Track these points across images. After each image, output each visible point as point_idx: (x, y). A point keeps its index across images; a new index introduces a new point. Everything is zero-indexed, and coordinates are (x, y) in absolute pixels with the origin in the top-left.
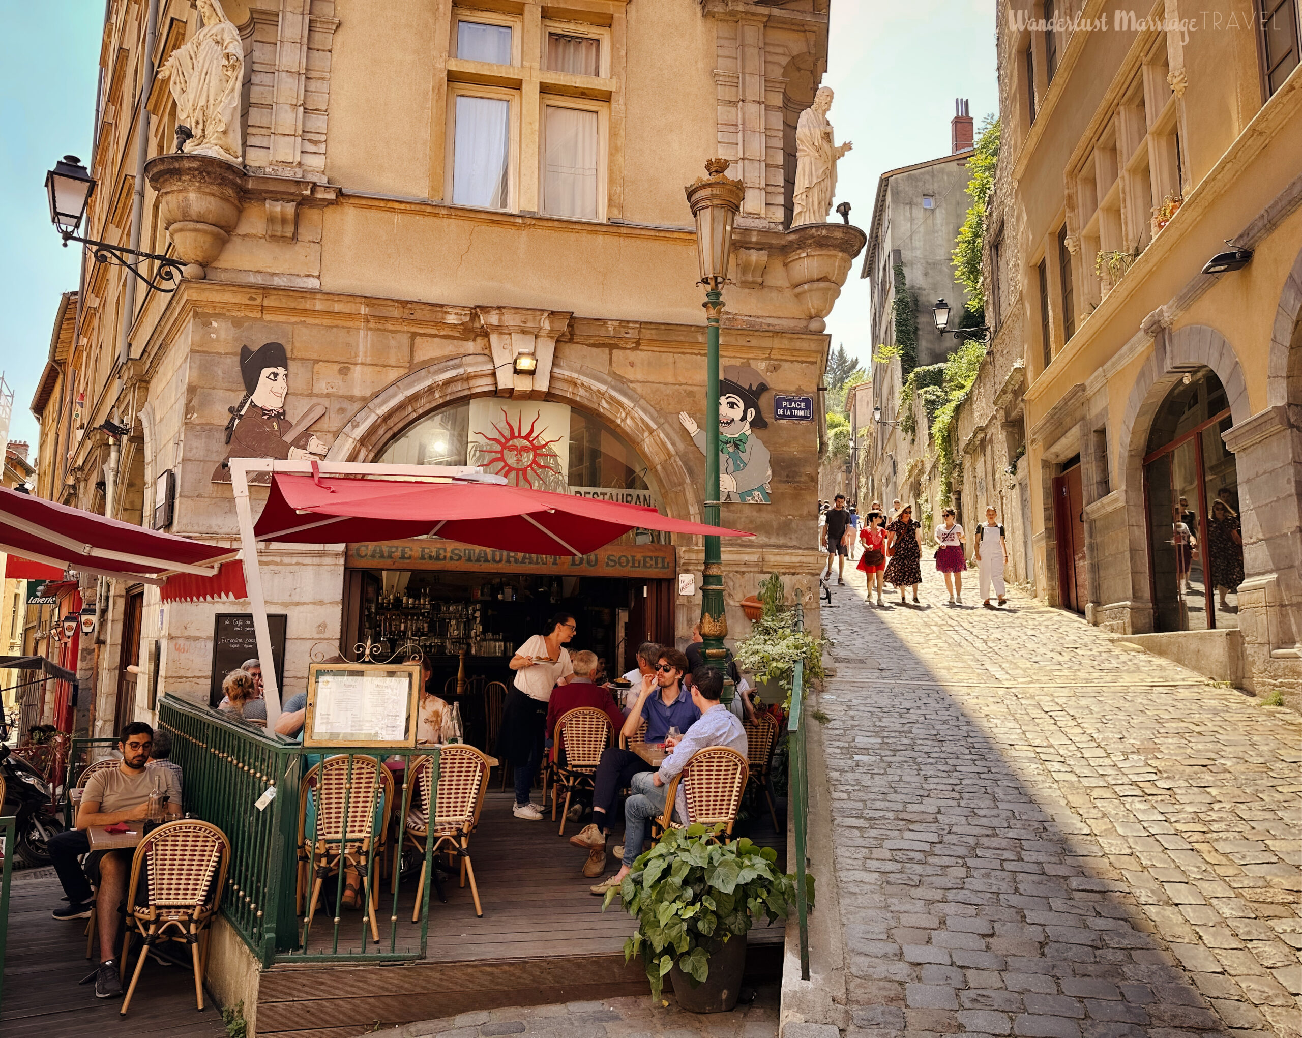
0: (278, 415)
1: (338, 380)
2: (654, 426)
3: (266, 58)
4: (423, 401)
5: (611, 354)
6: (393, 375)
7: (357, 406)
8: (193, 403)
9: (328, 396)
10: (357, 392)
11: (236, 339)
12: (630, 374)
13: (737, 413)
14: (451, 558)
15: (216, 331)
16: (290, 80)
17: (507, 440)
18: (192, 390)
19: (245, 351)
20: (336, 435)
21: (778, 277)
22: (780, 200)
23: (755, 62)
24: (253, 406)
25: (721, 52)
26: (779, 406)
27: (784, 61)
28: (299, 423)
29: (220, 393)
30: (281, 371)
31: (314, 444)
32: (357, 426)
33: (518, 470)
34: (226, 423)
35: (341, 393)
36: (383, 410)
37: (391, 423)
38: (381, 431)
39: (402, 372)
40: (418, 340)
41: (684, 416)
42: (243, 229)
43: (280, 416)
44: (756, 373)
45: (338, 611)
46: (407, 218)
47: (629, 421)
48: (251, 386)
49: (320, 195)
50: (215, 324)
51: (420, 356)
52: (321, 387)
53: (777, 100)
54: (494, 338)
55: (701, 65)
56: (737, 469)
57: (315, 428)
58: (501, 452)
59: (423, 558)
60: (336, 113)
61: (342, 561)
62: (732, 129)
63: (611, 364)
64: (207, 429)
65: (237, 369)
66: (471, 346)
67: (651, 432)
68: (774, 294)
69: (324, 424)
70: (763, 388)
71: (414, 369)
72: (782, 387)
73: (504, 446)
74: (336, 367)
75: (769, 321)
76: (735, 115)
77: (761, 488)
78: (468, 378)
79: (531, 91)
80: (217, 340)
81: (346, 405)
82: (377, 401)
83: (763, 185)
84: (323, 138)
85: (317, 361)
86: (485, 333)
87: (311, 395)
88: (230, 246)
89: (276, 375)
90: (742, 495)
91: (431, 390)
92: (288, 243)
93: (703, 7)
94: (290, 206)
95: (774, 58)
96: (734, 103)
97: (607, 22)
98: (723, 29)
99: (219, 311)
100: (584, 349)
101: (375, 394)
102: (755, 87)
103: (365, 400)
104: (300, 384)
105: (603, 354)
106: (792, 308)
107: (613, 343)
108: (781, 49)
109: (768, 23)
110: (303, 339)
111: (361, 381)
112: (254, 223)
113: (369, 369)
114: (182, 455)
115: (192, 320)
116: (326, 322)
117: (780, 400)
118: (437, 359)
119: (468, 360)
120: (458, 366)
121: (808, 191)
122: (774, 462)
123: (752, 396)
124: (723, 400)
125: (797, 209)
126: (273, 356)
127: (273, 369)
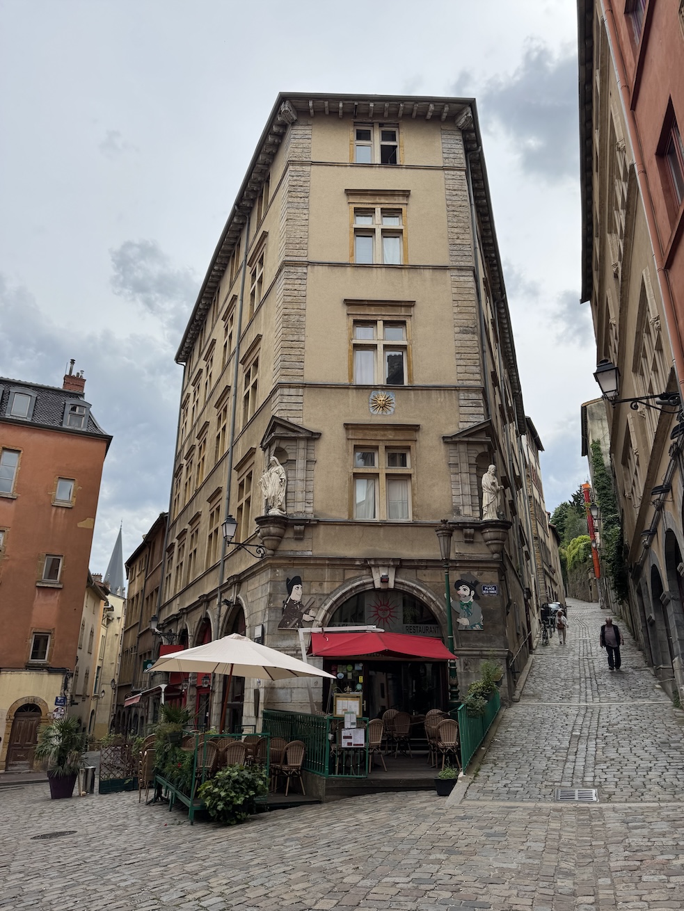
0: (299, 603)
1: (319, 589)
2: (434, 600)
4: (348, 594)
5: (416, 572)
6: (337, 585)
7: (325, 597)
8: (271, 600)
9: (316, 594)
10: (325, 592)
11: (284, 576)
12: (424, 579)
13: (467, 593)
15: (278, 573)
16: (300, 482)
18: (270, 595)
19: (288, 580)
20: (318, 609)
21: (479, 538)
22: (478, 508)
23: (464, 458)
24: (291, 600)
25: (451, 455)
26: (484, 590)
27: (476, 456)
28: (306, 605)
29: (280, 596)
31: (312, 613)
34: (282, 606)
35: (320, 592)
36: (334, 599)
37: (337, 603)
38: (334, 606)
39: (341, 583)
40: (346, 571)
42: (286, 536)
44: (474, 577)
46: (341, 527)
47: (425, 598)
48: (290, 592)
49: (312, 523)
50: (278, 571)
51: (347, 577)
52: (313, 591)
53: (474, 470)
54: (373, 569)
55: (444, 460)
56: (469, 615)
57: (311, 606)
58: (377, 612)
60: (316, 492)
62: (457, 483)
63: (417, 576)
64: (276, 609)
65: (286, 586)
66: (365, 572)
67: (434, 602)
68: (478, 545)
69: (315, 605)
70: (477, 583)
71: (345, 582)
72: (484, 581)
73: (378, 609)
74: (318, 583)
75: (477, 555)
76: (458, 478)
77: (479, 624)
78: (364, 584)
79: (382, 477)
80: (279, 577)
81: (322, 597)
82: (332, 595)
83: (470, 504)
84: (312, 501)
85: (311, 582)
86: (369, 567)
87: (310, 594)
88: (282, 542)
89: (298, 588)
90: (472, 627)
91: (351, 589)
92: (301, 539)
93: (444, 439)
94: (302, 527)
95: (472, 455)
96: (457, 474)
97: (409, 448)
98: (452, 447)
99: (279, 566)
100: (406, 570)
101: (332, 593)
102: (465, 467)
103: (328, 595)
104: (306, 591)
105: (413, 572)
106: (486, 550)
107: (417, 568)
108: (474, 452)
109: (468, 443)
110: (307, 574)
111: (326, 588)
112: (290, 534)
113: (329, 583)
114: (267, 619)
115: (270, 570)
116: (314, 567)
117: (484, 587)
118: (353, 578)
119: (363, 577)
120: (360, 580)
121: (488, 505)
122: (483, 612)
123: (473, 586)
124: (461, 588)
125: (484, 513)
126: (297, 581)
127: (297, 586)
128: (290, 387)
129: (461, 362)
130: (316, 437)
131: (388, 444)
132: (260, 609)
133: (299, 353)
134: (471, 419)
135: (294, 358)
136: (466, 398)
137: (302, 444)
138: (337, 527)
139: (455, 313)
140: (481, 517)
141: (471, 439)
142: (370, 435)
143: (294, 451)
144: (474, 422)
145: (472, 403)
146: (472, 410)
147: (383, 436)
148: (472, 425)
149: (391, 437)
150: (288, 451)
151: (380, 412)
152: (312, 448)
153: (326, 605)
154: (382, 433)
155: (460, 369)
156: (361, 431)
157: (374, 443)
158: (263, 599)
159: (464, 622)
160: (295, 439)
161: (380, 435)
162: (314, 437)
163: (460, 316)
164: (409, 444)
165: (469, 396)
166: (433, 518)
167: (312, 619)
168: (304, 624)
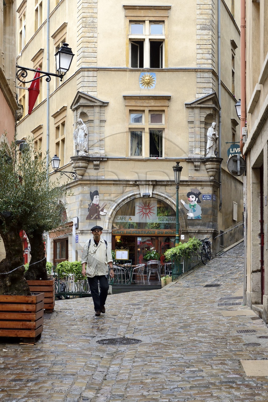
1: (109, 197)
3: (92, 130)
4: (126, 200)
5: (165, 187)
8: (82, 204)
9: (107, 200)
10: (113, 199)
12: (170, 192)
13: (194, 199)
14: (133, 233)
15: (85, 189)
16: (97, 134)
17: (143, 207)
18: (81, 201)
19: (91, 193)
20: (109, 208)
21: (203, 167)
22: (204, 150)
23: (197, 116)
24: (93, 204)
25: (190, 116)
26: (204, 197)
27: (205, 116)
28: (101, 207)
29: (87, 201)
30: (98, 196)
32: (113, 206)
33: (146, 213)
34: (88, 207)
35: (110, 199)
36: (118, 203)
37: (119, 205)
38: (118, 207)
39: (122, 194)
40: (124, 187)
41: (181, 201)
42: (89, 168)
43: (98, 205)
44: (198, 190)
46: (121, 161)
47: (169, 202)
48: (92, 200)
49: (104, 159)
50: (85, 187)
51: (125, 191)
53: (203, 126)
54: (140, 187)
55: (185, 119)
56: (194, 212)
57: (105, 207)
58: (142, 210)
59: (127, 233)
60: (106, 140)
61: (111, 234)
62: (192, 134)
63: (165, 190)
64: (85, 208)
65: (89, 196)
66: (135, 188)
67: (175, 204)
68: (202, 172)
69: (106, 207)
70: (200, 193)
71: (124, 193)
72: (204, 193)
73: (143, 208)
74: (108, 194)
75: (201, 178)
76: (193, 130)
77: (199, 216)
78: (134, 195)
79: (146, 130)
80: (85, 191)
81: (111, 202)
83: (199, 147)
84: (104, 146)
85: (104, 194)
86: (138, 185)
87: (104, 200)
88: (87, 171)
89: (97, 197)
90: (195, 218)
91: (127, 198)
92: (98, 169)
93: (186, 105)
94: (98, 162)
95: (203, 116)
96: (192, 128)
97: (163, 111)
98: (190, 110)
99: (86, 184)
100: (159, 187)
101: (116, 200)
102: (197, 123)
103: (114, 201)
104: (102, 199)
105: (163, 188)
106: (207, 175)
107: (166, 185)
108: (204, 113)
109: (201, 108)
110: (101, 189)
111: (113, 197)
112: (91, 166)
114: (80, 214)
115: (80, 187)
116: (106, 185)
117: (204, 196)
118: (129, 191)
119: (134, 191)
120: (132, 192)
121: (209, 148)
122: (202, 210)
123: (197, 195)
124: (190, 196)
125: (207, 152)
126: (96, 193)
127: (96, 196)
128: (88, 71)
129: (200, 51)
130: (106, 105)
131: (151, 108)
132: (75, 208)
133: (94, 46)
134: (204, 91)
135: (90, 50)
136: (202, 77)
137: (97, 110)
138: (119, 162)
139: (198, 14)
140: (205, 155)
141: (202, 106)
142: (139, 103)
143: (93, 114)
144: (205, 93)
145: (205, 80)
146: (205, 85)
147: (148, 103)
148: (204, 95)
149: (153, 104)
150: (88, 114)
151: (146, 87)
152: (103, 112)
153: (112, 206)
154: (147, 101)
155: (199, 56)
156: (134, 101)
157: (142, 109)
158: (77, 203)
159: (191, 215)
160: (93, 106)
161: (145, 103)
162: (104, 105)
163: (201, 17)
164: (164, 108)
165: (203, 75)
166: (177, 156)
167: (105, 214)
168: (101, 217)
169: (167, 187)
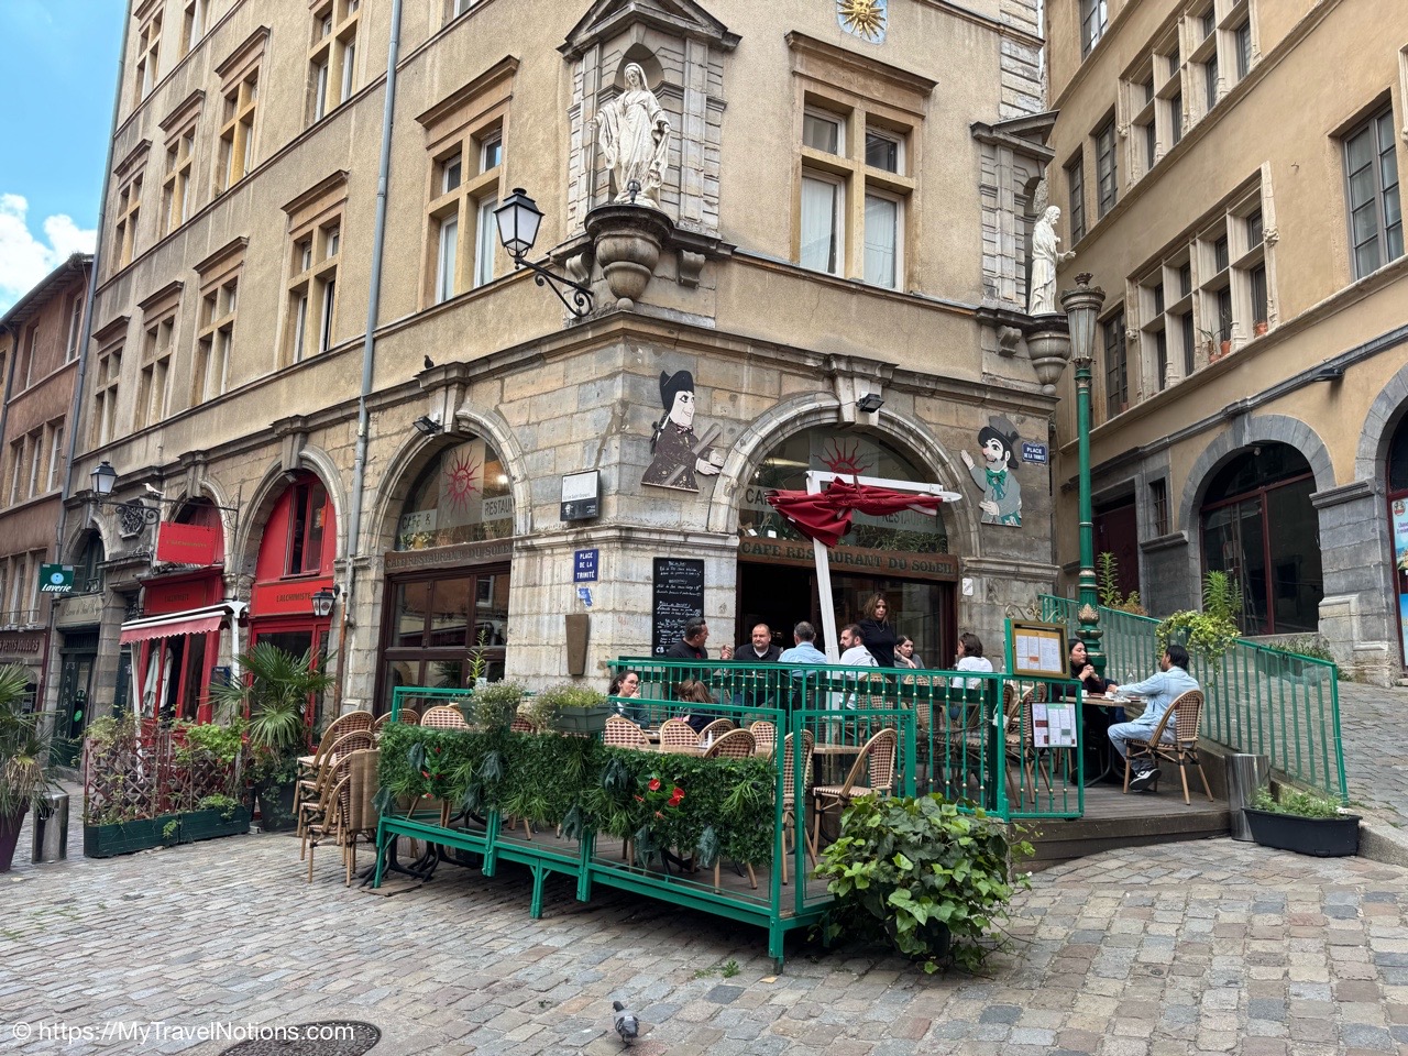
1: (729, 406)
4: (789, 427)
5: (913, 400)
6: (767, 404)
7: (742, 427)
8: (625, 416)
9: (722, 417)
10: (743, 417)
11: (656, 365)
12: (927, 417)
13: (999, 454)
14: (808, 558)
15: (642, 356)
16: (694, 148)
18: (623, 404)
19: (664, 376)
20: (728, 450)
21: (1022, 350)
23: (1008, 181)
24: (670, 422)
25: (984, 167)
26: (1026, 451)
27: (1025, 181)
28: (703, 439)
29: (645, 410)
30: (689, 394)
31: (715, 457)
34: (652, 435)
35: (731, 416)
36: (764, 433)
37: (767, 444)
38: (761, 450)
39: (774, 402)
40: (786, 376)
41: (964, 454)
42: (661, 271)
43: (689, 431)
44: (1011, 424)
45: (733, 595)
46: (775, 276)
47: (928, 454)
48: (668, 406)
49: (721, 250)
50: (640, 351)
51: (786, 391)
52: (717, 410)
53: (1022, 211)
54: (841, 382)
55: (971, 176)
56: (999, 498)
57: (714, 443)
59: (787, 556)
60: (725, 180)
61: (735, 555)
62: (993, 230)
63: (915, 407)
64: (636, 439)
65: (658, 390)
66: (823, 384)
67: (943, 464)
68: (1020, 363)
69: (720, 442)
70: (1015, 436)
71: (782, 400)
72: (1027, 436)
74: (728, 394)
75: (1018, 383)
76: (995, 219)
77: (1015, 515)
78: (820, 411)
79: (859, 184)
80: (642, 364)
81: (735, 426)
82: (757, 425)
83: (1013, 278)
84: (716, 201)
85: (714, 388)
86: (832, 377)
87: (710, 416)
88: (651, 284)
89: (686, 398)
90: (1003, 519)
91: (795, 419)
92: (691, 286)
93: (974, 130)
94: (701, 258)
95: (1020, 178)
96: (993, 210)
97: (907, 131)
98: (985, 151)
99: (646, 339)
100: (899, 394)
101: (756, 420)
102: (1007, 200)
103: (748, 423)
104: (703, 407)
105: (908, 398)
106: (1031, 376)
107: (916, 392)
108: (1022, 172)
109: (1019, 150)
110: (706, 368)
111: (745, 408)
112: (669, 267)
113: (751, 398)
114: (613, 460)
115: (622, 346)
116: (720, 357)
117: (1026, 446)
118: (798, 393)
119: (819, 395)
120: (813, 401)
122: (1023, 495)
123: (1008, 441)
124: (989, 443)
125: (1035, 300)
126: (684, 381)
127: (684, 393)
130: (730, 44)
131: (873, 109)
132: (577, 439)
134: (1020, 102)
136: (1014, 55)
137: (697, 53)
138: (768, 276)
140: (1028, 307)
142: (839, 77)
143: (679, 65)
144: (1024, 110)
145: (1022, 68)
146: (1022, 84)
147: (865, 87)
148: (1021, 114)
149: (877, 95)
150: (664, 63)
151: (859, 30)
152: (720, 70)
153: (743, 444)
154: (861, 80)
156: (820, 63)
157: (845, 100)
158: (589, 416)
159: (992, 508)
160: (681, 36)
161: (857, 83)
164: (910, 121)
165: (1017, 52)
166: (948, 295)
167: (716, 470)
168: (699, 481)
169: (919, 400)
